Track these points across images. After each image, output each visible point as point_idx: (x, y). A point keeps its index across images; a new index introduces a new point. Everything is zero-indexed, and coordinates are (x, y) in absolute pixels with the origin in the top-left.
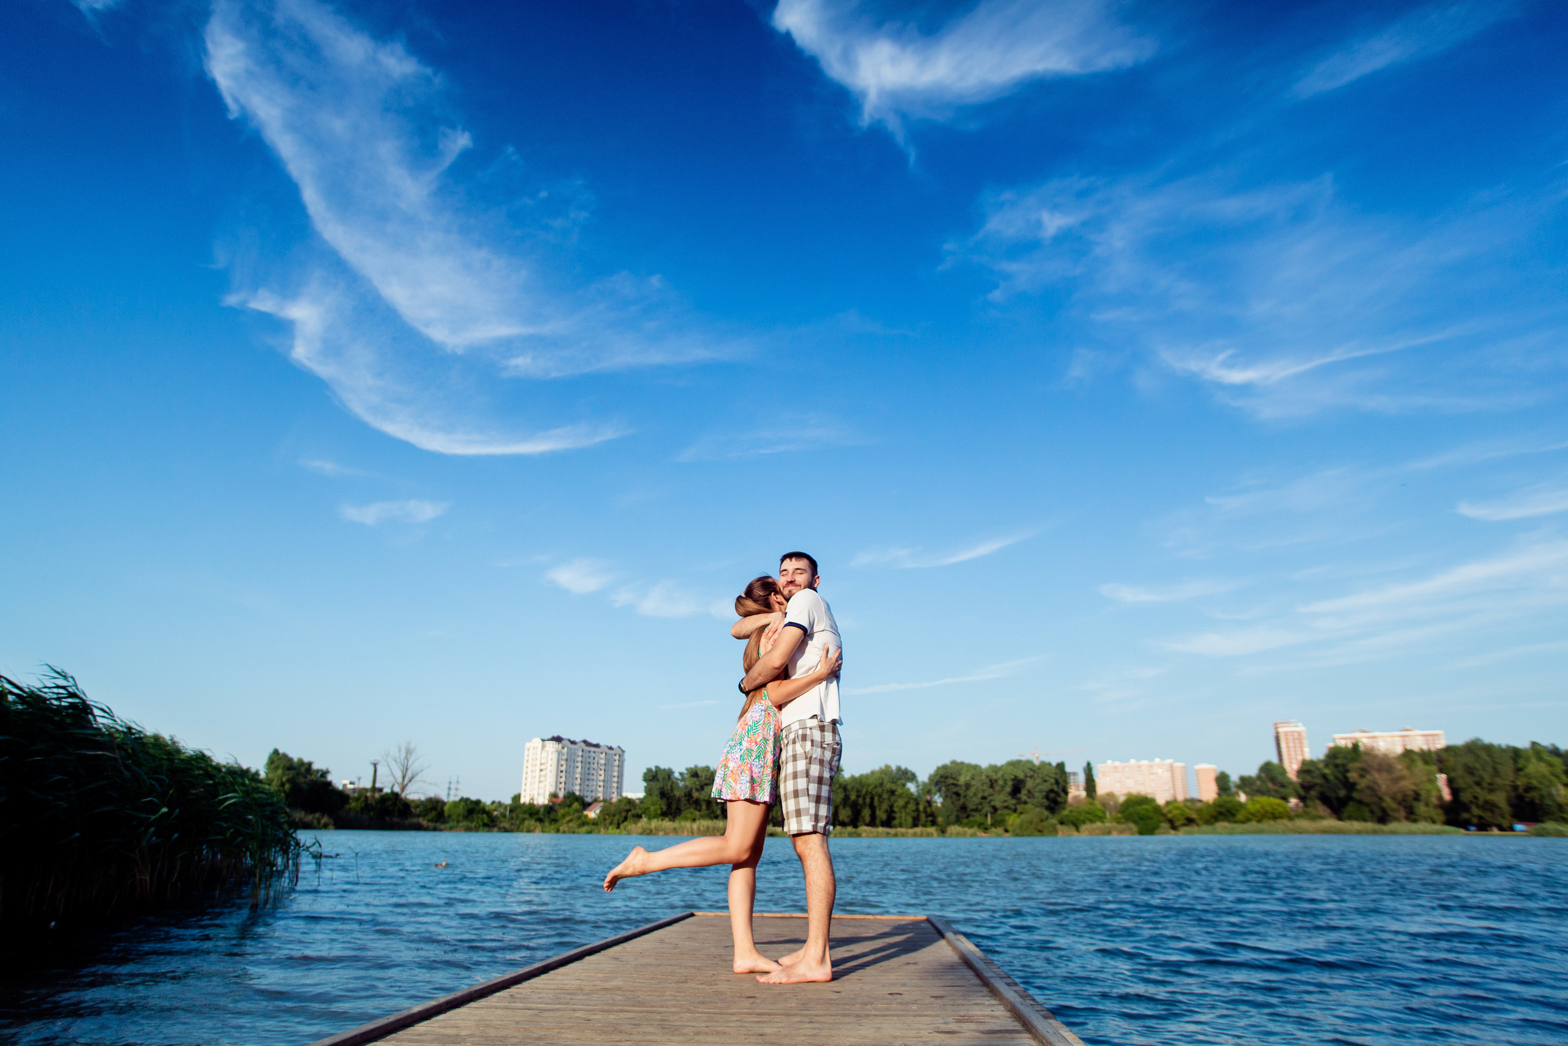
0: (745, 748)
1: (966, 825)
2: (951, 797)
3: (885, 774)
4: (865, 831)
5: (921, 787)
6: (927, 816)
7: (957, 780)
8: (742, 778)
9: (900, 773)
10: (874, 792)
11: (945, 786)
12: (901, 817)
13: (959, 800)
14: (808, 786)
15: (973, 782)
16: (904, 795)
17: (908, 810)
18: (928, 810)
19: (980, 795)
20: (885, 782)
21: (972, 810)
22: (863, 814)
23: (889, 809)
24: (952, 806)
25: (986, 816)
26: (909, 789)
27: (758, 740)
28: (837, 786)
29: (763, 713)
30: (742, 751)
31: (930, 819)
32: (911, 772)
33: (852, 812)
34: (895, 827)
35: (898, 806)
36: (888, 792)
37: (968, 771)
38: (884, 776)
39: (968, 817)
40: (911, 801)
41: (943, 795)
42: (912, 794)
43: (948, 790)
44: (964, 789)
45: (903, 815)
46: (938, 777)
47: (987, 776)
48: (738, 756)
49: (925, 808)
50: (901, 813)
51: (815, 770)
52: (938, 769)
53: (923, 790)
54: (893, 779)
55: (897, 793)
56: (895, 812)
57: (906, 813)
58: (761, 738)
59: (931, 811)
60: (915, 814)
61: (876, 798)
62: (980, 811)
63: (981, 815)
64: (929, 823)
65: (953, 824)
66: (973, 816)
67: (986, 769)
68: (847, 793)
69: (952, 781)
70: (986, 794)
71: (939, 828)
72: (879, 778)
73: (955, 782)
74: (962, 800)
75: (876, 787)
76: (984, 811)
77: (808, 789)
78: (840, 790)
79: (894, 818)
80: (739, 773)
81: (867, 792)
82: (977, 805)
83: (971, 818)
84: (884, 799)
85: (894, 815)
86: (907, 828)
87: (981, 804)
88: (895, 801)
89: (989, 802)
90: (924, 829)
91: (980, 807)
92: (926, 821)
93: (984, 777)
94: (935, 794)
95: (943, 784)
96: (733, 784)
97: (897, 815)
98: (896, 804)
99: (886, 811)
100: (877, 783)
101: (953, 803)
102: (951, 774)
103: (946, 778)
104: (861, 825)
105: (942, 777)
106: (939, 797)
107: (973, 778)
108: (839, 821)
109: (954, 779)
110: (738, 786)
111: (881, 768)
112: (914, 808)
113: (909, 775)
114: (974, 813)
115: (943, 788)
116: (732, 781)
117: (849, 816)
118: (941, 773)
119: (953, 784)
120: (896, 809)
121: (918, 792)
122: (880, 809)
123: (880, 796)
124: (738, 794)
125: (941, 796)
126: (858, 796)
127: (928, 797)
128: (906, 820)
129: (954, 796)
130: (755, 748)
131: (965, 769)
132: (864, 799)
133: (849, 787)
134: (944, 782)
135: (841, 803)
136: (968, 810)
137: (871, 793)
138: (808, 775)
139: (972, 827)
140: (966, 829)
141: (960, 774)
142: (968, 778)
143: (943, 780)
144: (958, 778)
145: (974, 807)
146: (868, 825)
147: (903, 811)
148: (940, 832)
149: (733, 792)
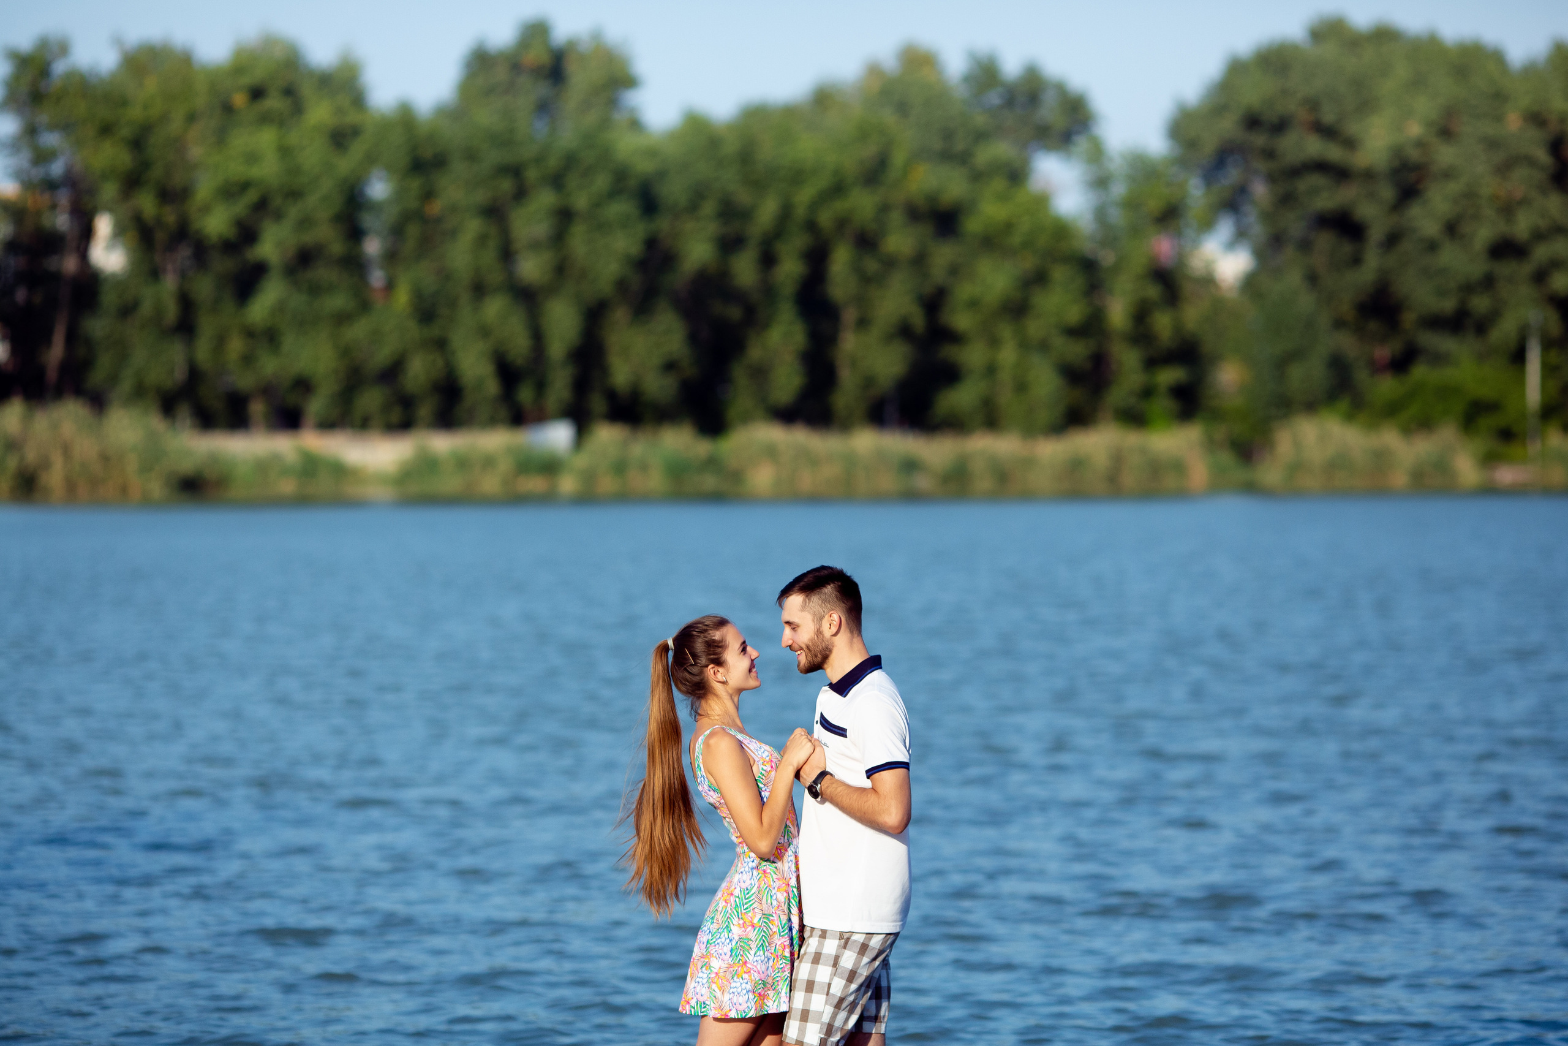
0: (737, 938)
1: (1391, 411)
2: (1305, 246)
3: (903, 108)
4: (771, 452)
5: (1119, 190)
6: (1152, 363)
7: (1350, 144)
8: (733, 985)
9: (994, 98)
10: (826, 218)
11: (1272, 178)
12: (991, 370)
13: (1356, 261)
14: (831, 979)
15: (1446, 155)
16: (1016, 239)
17: (1035, 328)
18: (1163, 323)
19: (1483, 234)
20: (899, 158)
21: (1436, 323)
22: (755, 352)
23: (918, 321)
24: (1306, 302)
25: (1519, 357)
26: (1042, 201)
27: (755, 921)
28: (602, 182)
29: (755, 872)
30: (734, 943)
31: (1169, 376)
32: (1061, 89)
33: (693, 338)
34: (955, 425)
35: (973, 304)
36: (914, 214)
37: (1418, 82)
38: (888, 117)
39: (1401, 364)
40: (1060, 274)
41: (1258, 229)
42: (1061, 230)
43: (1286, 200)
44: (1387, 193)
45: (1008, 355)
46: (1228, 126)
47: (1536, 119)
48: (727, 949)
49: (1141, 315)
50: (994, 342)
51: (848, 960)
52: (1236, 69)
53: (1131, 204)
54: (948, 135)
55: (973, 225)
56: (953, 337)
57: (1025, 345)
58: (758, 916)
59: (1178, 328)
60: (1077, 351)
61: (841, 260)
62: (1482, 327)
63: (1481, 357)
64: (1162, 404)
65: (1311, 407)
66: (1439, 359)
67: (1530, 71)
68: (663, 224)
69: (1314, 147)
70: (1522, 226)
71: (1221, 432)
72: (863, 133)
73: (1334, 153)
74: (1373, 261)
75: (838, 189)
76: (1505, 330)
77: (830, 985)
78: (621, 208)
79: (951, 375)
80: (729, 976)
81: (785, 214)
82: (1468, 288)
83: (1420, 372)
84: (890, 263)
85: (949, 352)
86: (1030, 431)
87: (1488, 282)
88: (954, 270)
89: (1540, 277)
90: (1132, 439)
91: (1480, 304)
92: (1147, 393)
93: (1513, 122)
94: (1207, 225)
95: (1260, 165)
96: (719, 994)
97: (972, 356)
98: (964, 291)
99: (904, 331)
100: (851, 161)
101: (1312, 278)
102: (1313, 104)
103: (1280, 126)
104: (746, 419)
105: (1253, 122)
106: (1231, 245)
107: (1446, 133)
108: (611, 395)
109: (1328, 132)
110: (727, 997)
111: (874, 70)
112: (1074, 314)
113: (1049, 111)
114: (1445, 343)
115: (1260, 190)
116: (716, 989)
117: (670, 366)
118: (1253, 95)
119: (1321, 167)
120: (961, 320)
121: (1100, 214)
122: (863, 323)
123: (866, 242)
124: (727, 1009)
125: (1240, 235)
126: (729, 245)
127: (1163, 246)
128: (1021, 387)
129: (1325, 241)
130: (752, 934)
131: (1402, 71)
132: (768, 260)
133: (674, 191)
134: (1269, 154)
135: (621, 285)
136: (1409, 319)
137: (811, 226)
138: (835, 964)
139: (1425, 424)
140: (1390, 438)
141: (1366, 106)
142: (1415, 129)
143: (1259, 140)
144: (1352, 128)
145: (1448, 305)
146: (787, 415)
147: (1006, 331)
148: (1227, 458)
149: (717, 1005)
